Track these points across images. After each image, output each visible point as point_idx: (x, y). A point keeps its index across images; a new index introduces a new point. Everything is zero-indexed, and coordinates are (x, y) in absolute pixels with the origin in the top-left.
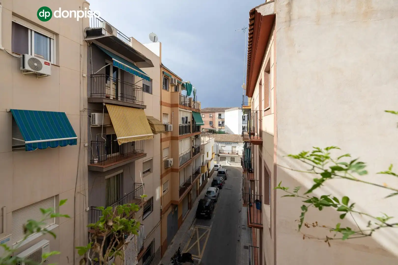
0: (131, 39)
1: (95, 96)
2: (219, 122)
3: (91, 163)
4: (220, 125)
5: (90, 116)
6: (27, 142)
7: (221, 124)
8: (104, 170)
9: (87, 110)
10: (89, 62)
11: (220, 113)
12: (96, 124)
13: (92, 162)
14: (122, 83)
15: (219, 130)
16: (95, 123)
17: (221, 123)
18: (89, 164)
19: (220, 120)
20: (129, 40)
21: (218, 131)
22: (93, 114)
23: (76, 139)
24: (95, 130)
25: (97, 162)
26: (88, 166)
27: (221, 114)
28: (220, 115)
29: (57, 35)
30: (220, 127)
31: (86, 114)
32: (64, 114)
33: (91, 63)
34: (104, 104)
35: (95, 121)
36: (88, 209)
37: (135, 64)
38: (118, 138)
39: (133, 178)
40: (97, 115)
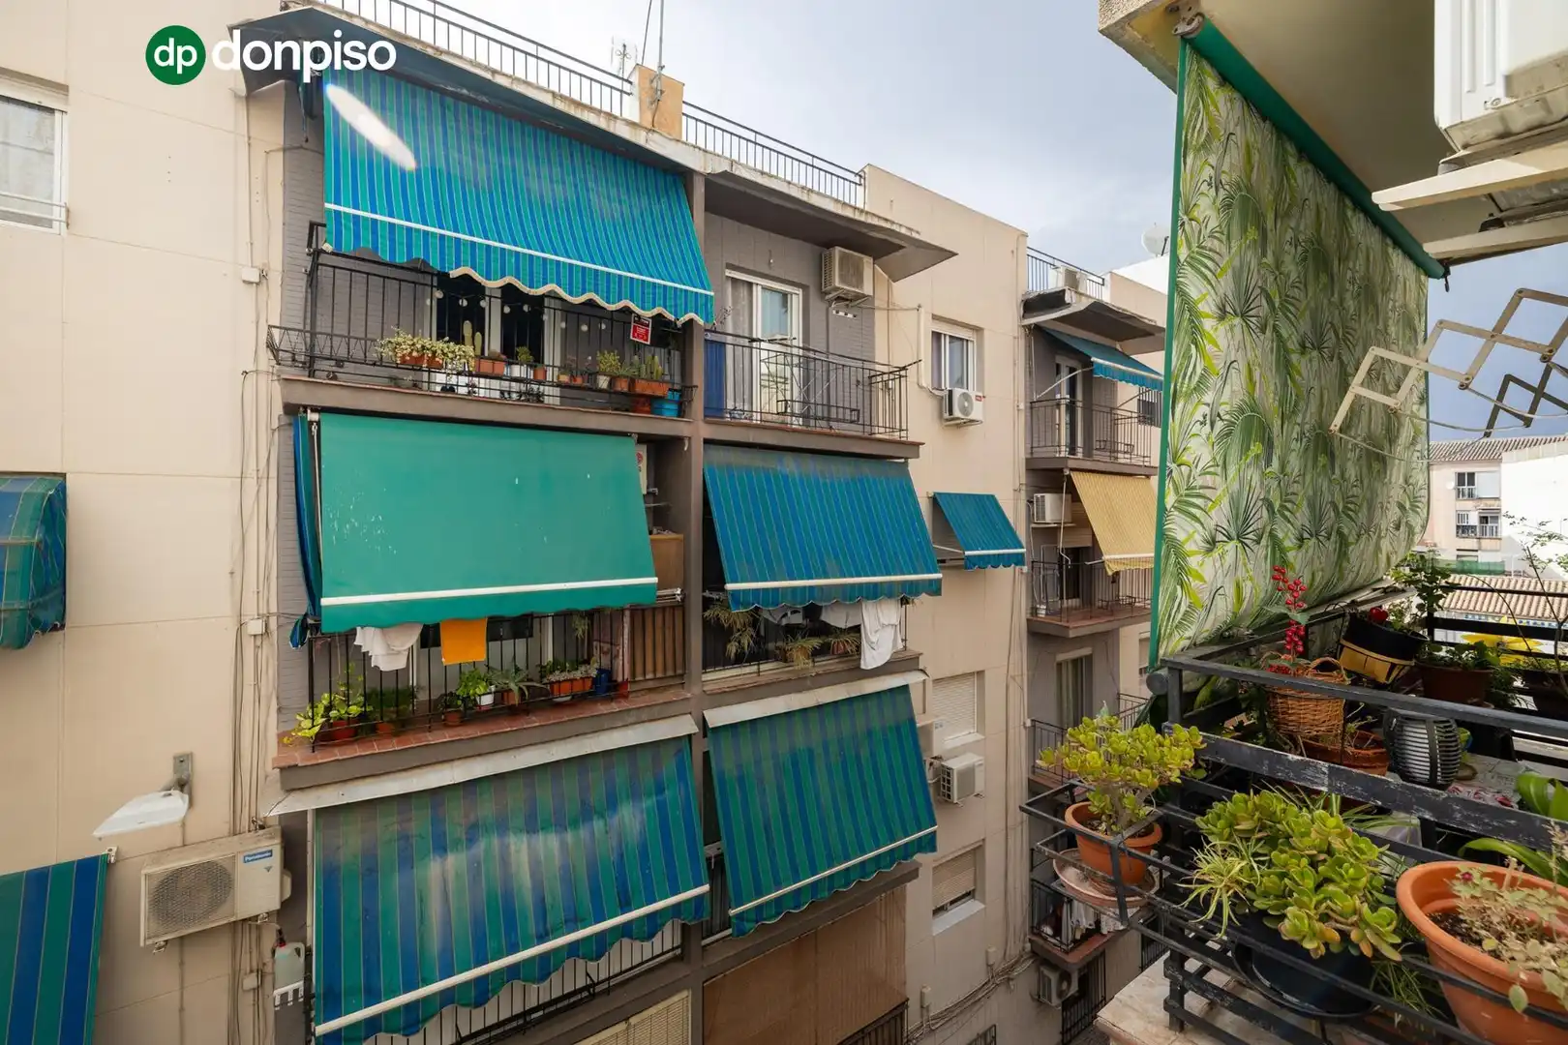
0: (1107, 278)
1: (1039, 453)
2: (1460, 517)
3: (1032, 614)
4: (1463, 530)
5: (1032, 502)
6: (967, 553)
7: (1473, 527)
8: (1072, 634)
9: (1024, 488)
10: (1029, 373)
11: (1466, 469)
12: (1048, 520)
13: (1034, 611)
14: (1088, 409)
15: (1458, 556)
16: (1044, 518)
17: (1474, 520)
18: (1029, 616)
19: (1469, 505)
20: (1100, 281)
21: (1455, 558)
22: (1039, 495)
23: (1022, 554)
24: (1045, 534)
25: (1044, 612)
26: (1028, 620)
27: (1471, 476)
28: (1465, 480)
29: (978, 330)
30: (1470, 543)
31: (1023, 496)
32: (993, 496)
33: (1030, 373)
34: (1067, 472)
35: (1044, 513)
36: (1029, 723)
37: (1118, 347)
38: (1106, 557)
39: (1114, 676)
40: (1049, 498)
